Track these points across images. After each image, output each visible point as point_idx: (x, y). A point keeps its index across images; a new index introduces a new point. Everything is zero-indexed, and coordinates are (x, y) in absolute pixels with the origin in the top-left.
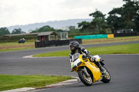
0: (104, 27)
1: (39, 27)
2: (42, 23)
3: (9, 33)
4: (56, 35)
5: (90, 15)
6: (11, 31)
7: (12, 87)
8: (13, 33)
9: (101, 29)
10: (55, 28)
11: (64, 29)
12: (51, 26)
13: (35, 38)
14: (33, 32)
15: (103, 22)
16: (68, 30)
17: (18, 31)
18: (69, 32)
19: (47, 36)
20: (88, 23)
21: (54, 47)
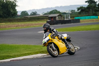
0: (96, 11)
1: (49, 11)
2: (51, 8)
3: (28, 15)
4: (61, 16)
5: (86, 2)
6: (29, 14)
7: (31, 53)
8: (31, 15)
9: (94, 12)
10: (61, 11)
11: (67, 12)
12: (58, 10)
13: (46, 19)
14: (45, 14)
15: (95, 7)
16: (70, 12)
17: (34, 14)
18: (71, 14)
19: (55, 17)
20: (84, 8)
21: (60, 25)
